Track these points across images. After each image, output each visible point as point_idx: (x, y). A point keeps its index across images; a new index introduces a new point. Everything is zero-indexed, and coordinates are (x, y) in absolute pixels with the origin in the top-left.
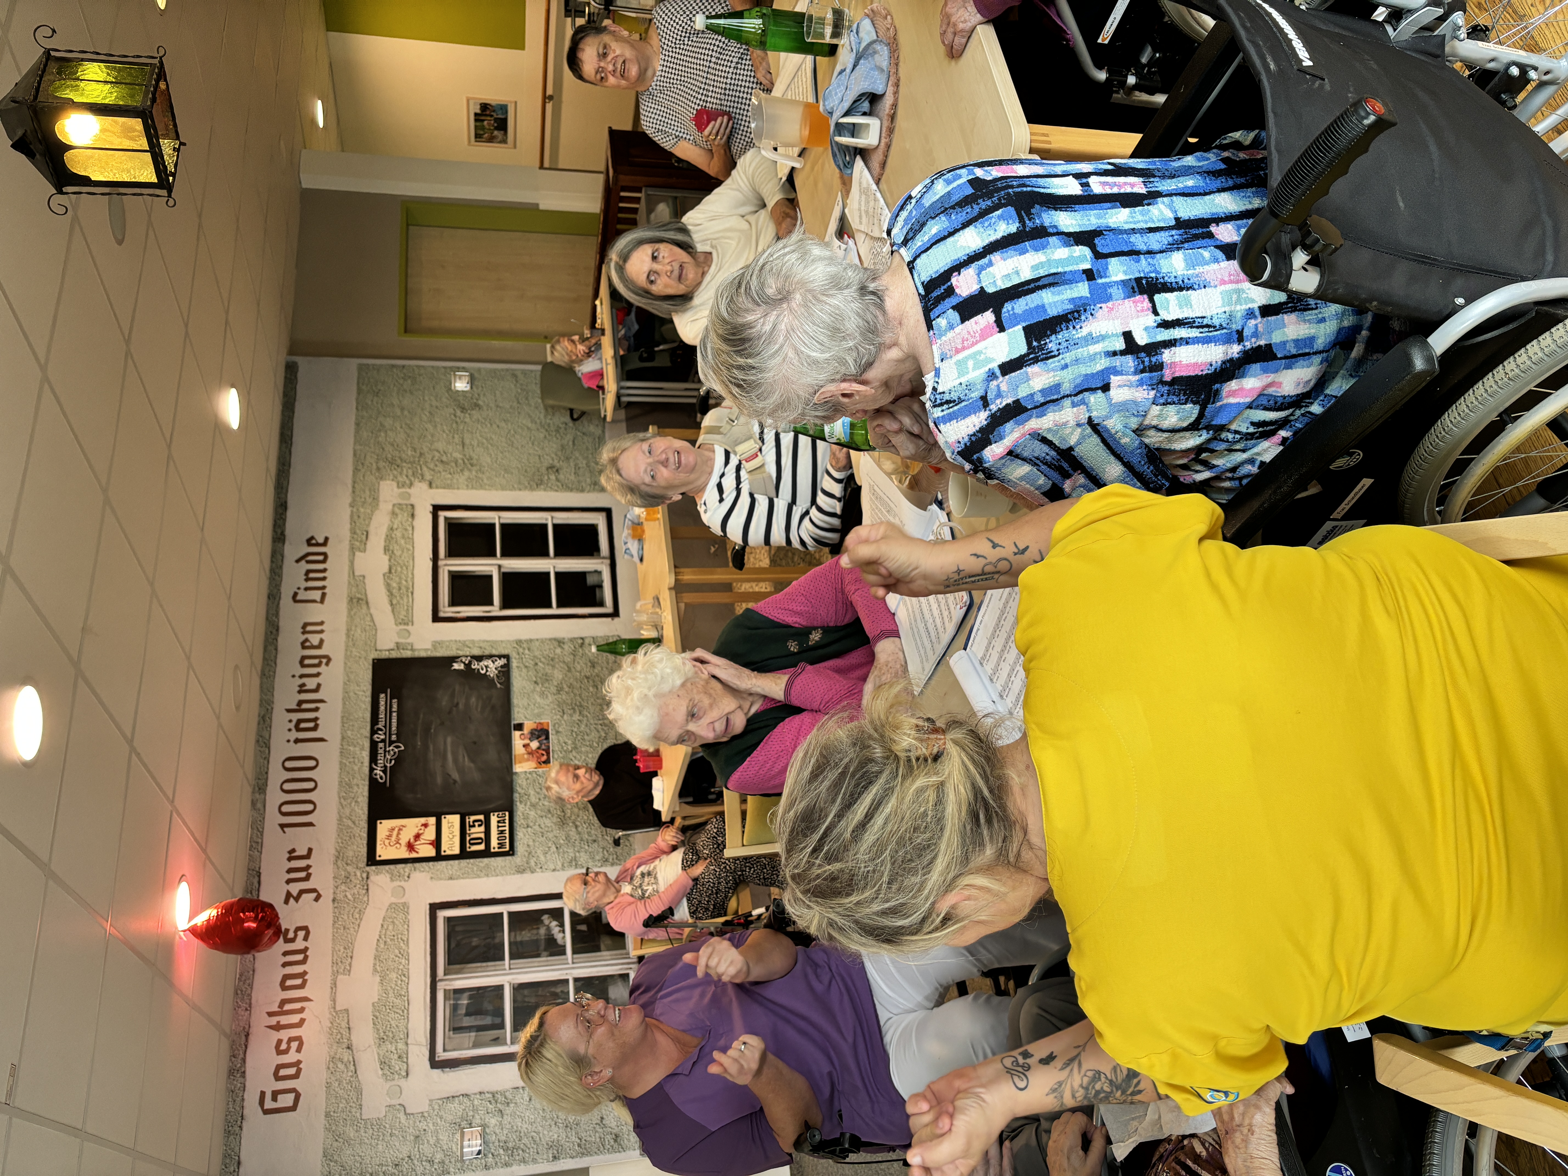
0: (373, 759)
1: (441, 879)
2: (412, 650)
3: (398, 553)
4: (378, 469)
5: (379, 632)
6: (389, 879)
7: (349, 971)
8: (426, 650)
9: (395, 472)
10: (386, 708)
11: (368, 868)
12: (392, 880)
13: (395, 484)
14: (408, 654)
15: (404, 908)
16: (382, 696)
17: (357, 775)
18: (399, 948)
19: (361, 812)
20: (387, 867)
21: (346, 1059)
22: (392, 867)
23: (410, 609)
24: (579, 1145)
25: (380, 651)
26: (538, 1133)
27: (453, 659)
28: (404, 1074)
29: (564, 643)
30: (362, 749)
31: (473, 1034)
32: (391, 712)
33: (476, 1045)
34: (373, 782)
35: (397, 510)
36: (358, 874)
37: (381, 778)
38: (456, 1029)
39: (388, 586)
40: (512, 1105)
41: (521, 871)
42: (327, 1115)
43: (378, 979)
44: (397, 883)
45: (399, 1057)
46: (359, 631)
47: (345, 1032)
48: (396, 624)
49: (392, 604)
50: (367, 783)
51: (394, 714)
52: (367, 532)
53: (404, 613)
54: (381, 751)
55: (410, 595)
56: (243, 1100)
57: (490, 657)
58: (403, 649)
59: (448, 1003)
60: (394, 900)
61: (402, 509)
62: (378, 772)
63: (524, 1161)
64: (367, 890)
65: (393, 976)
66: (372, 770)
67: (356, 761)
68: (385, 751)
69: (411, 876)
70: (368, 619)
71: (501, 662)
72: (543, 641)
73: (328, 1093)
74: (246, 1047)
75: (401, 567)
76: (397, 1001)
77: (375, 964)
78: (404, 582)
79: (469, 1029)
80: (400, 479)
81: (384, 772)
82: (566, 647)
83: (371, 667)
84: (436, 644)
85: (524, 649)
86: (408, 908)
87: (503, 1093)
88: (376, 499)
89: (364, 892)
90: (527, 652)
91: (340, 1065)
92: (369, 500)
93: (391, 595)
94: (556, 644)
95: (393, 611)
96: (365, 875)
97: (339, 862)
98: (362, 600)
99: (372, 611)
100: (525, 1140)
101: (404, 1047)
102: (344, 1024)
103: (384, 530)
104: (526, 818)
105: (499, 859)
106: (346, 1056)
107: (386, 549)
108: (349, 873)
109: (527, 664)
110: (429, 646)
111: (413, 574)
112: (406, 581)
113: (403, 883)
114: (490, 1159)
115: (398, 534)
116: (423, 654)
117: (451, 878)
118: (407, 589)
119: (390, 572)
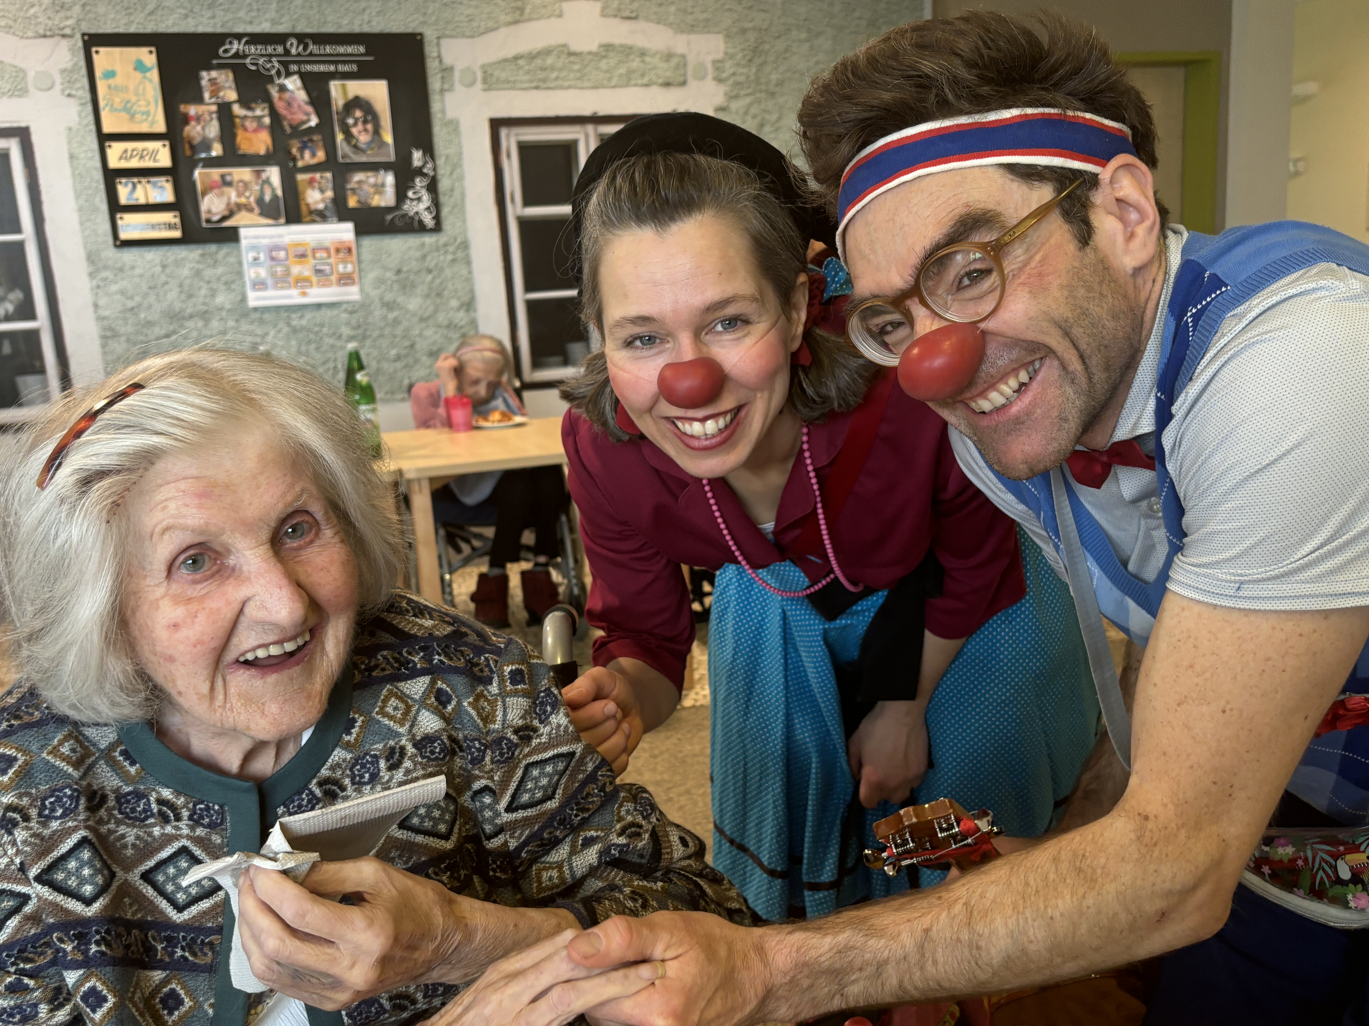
0: (256, 39)
1: (69, 142)
2: (442, 91)
3: (603, 64)
4: (744, 31)
5: (470, 40)
6: (64, 66)
8: (443, 111)
9: (740, 56)
10: (342, 55)
11: (78, 36)
12: (63, 71)
13: (720, 56)
14: (434, 83)
15: (18, 91)
16: (362, 49)
17: (230, 16)
19: (170, 22)
20: (82, 63)
22: (84, 71)
23: (509, 85)
25: (438, 45)
27: (429, 151)
29: (468, 310)
30: (274, 22)
32: (336, 63)
34: (220, 39)
35: (674, 61)
36: (69, 22)
37: (226, 51)
39: (547, 52)
41: (92, 258)
44: (58, 80)
46: (469, 11)
48: (483, 66)
49: (516, 58)
50: (219, 30)
51: (332, 68)
52: (635, 18)
53: (503, 76)
54: (270, 49)
55: (534, 84)
57: (436, 204)
58: (443, 78)
60: (31, 75)
61: (677, 67)
62: (235, 46)
64: (45, 36)
66: (239, 37)
67: (254, 14)
68: (271, 56)
69: (72, 100)
70: (491, 24)
71: (428, 219)
72: (469, 279)
75: (579, 70)
78: (554, 75)
80: (728, 64)
81: (236, 56)
82: (461, 314)
83: (410, 30)
84: (454, 126)
85: (454, 253)
86: (20, 96)
88: (692, 28)
89: (41, 32)
90: (450, 257)
92: (690, 19)
93: (532, 57)
94: (466, 299)
95: (505, 60)
96: (67, 31)
98: (521, 15)
99: (503, 31)
103: (640, 42)
104: (178, 263)
105: (107, 226)
107: (608, 48)
108: (70, 9)
109: (429, 259)
110: (450, 115)
111: (569, 87)
112: (557, 78)
113: (58, 87)
115: (635, 63)
116: (435, 106)
117: (72, 157)
118: (544, 80)
119: (571, 54)
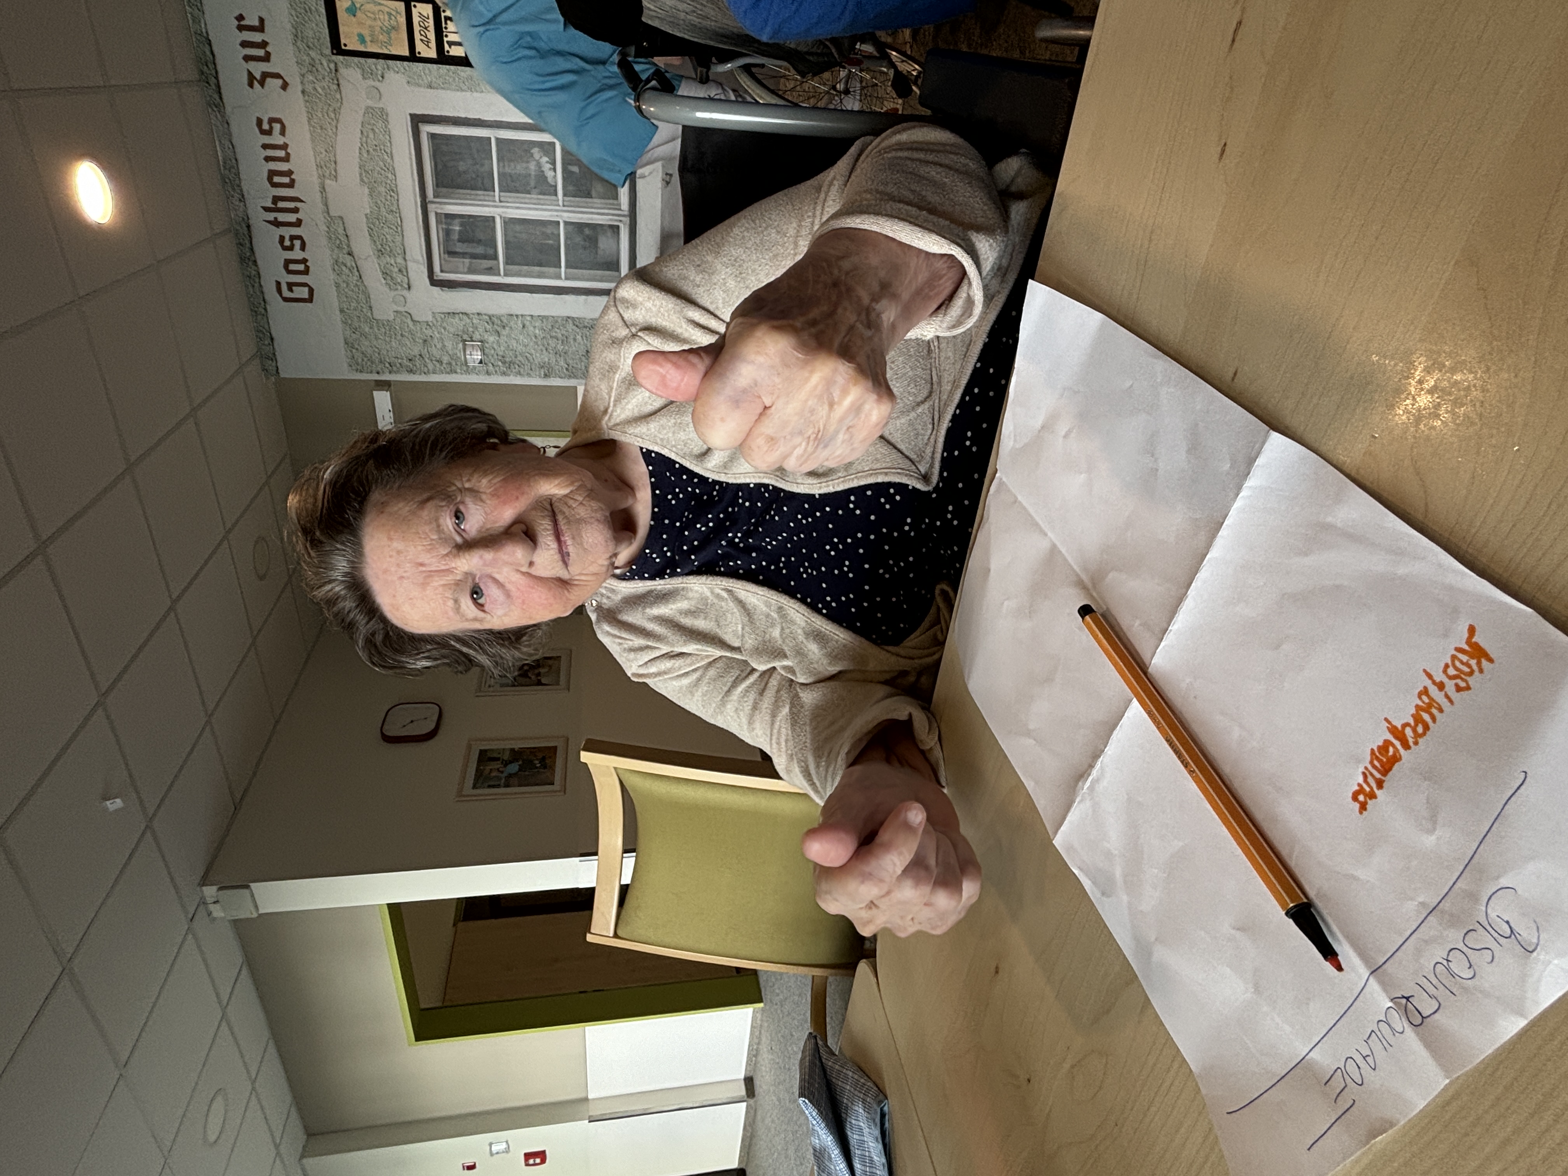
1: (419, 85)
6: (360, 77)
7: (336, 177)
11: (334, 57)
12: (364, 77)
15: (383, 115)
18: (383, 161)
20: (356, 59)
21: (349, 264)
22: (362, 60)
24: (567, 369)
26: (531, 355)
28: (406, 286)
31: (467, 261)
33: (471, 271)
36: (325, 63)
38: (451, 253)
40: (507, 328)
42: (342, 311)
43: (367, 191)
44: (371, 82)
45: (400, 270)
47: (344, 239)
56: (261, 286)
59: (440, 227)
60: (370, 103)
63: (519, 373)
64: (338, 85)
65: (382, 189)
69: (386, 75)
73: (338, 292)
74: (250, 237)
76: (390, 217)
77: (361, 174)
79: (463, 255)
86: (387, 115)
87: (499, 318)
89: (335, 87)
91: (344, 268)
96: (332, 66)
97: (299, 43)
100: (520, 358)
101: (403, 262)
102: (341, 230)
106: (348, 260)
108: (313, 59)
113: (377, 84)
114: (491, 368)
117: (430, 87)
